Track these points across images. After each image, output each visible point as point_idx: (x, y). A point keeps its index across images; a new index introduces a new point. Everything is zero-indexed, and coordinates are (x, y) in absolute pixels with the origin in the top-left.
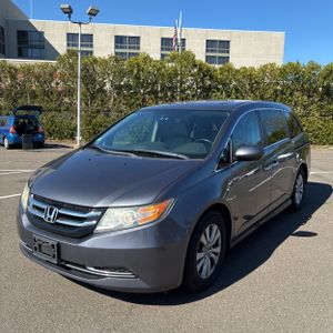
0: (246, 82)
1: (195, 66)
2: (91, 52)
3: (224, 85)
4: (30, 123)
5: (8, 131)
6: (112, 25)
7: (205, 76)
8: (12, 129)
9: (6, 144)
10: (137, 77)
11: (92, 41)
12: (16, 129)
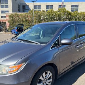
0: (82, 16)
1: (66, 12)
2: (40, 10)
3: (75, 17)
4: (21, 29)
5: (15, 31)
6: (45, 3)
7: (69, 15)
8: (16, 30)
9: (15, 34)
10: (49, 16)
11: (40, 7)
12: (17, 30)
